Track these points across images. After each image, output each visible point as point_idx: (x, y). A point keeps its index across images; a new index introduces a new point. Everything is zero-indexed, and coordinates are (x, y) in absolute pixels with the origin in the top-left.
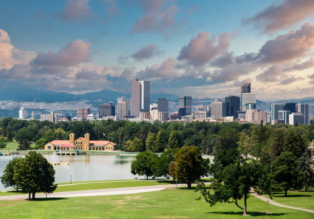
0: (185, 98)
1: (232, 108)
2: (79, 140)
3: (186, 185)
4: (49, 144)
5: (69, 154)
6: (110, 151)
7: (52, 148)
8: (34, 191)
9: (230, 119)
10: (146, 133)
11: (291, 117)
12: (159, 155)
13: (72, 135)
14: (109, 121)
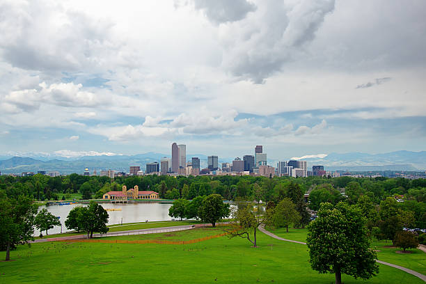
0: (213, 157)
1: (249, 165)
2: (130, 191)
3: (211, 225)
4: (106, 195)
5: (121, 202)
6: (154, 199)
7: (109, 197)
8: (93, 231)
9: (247, 173)
10: (182, 185)
11: (294, 171)
12: (190, 201)
13: (124, 187)
14: (154, 175)
